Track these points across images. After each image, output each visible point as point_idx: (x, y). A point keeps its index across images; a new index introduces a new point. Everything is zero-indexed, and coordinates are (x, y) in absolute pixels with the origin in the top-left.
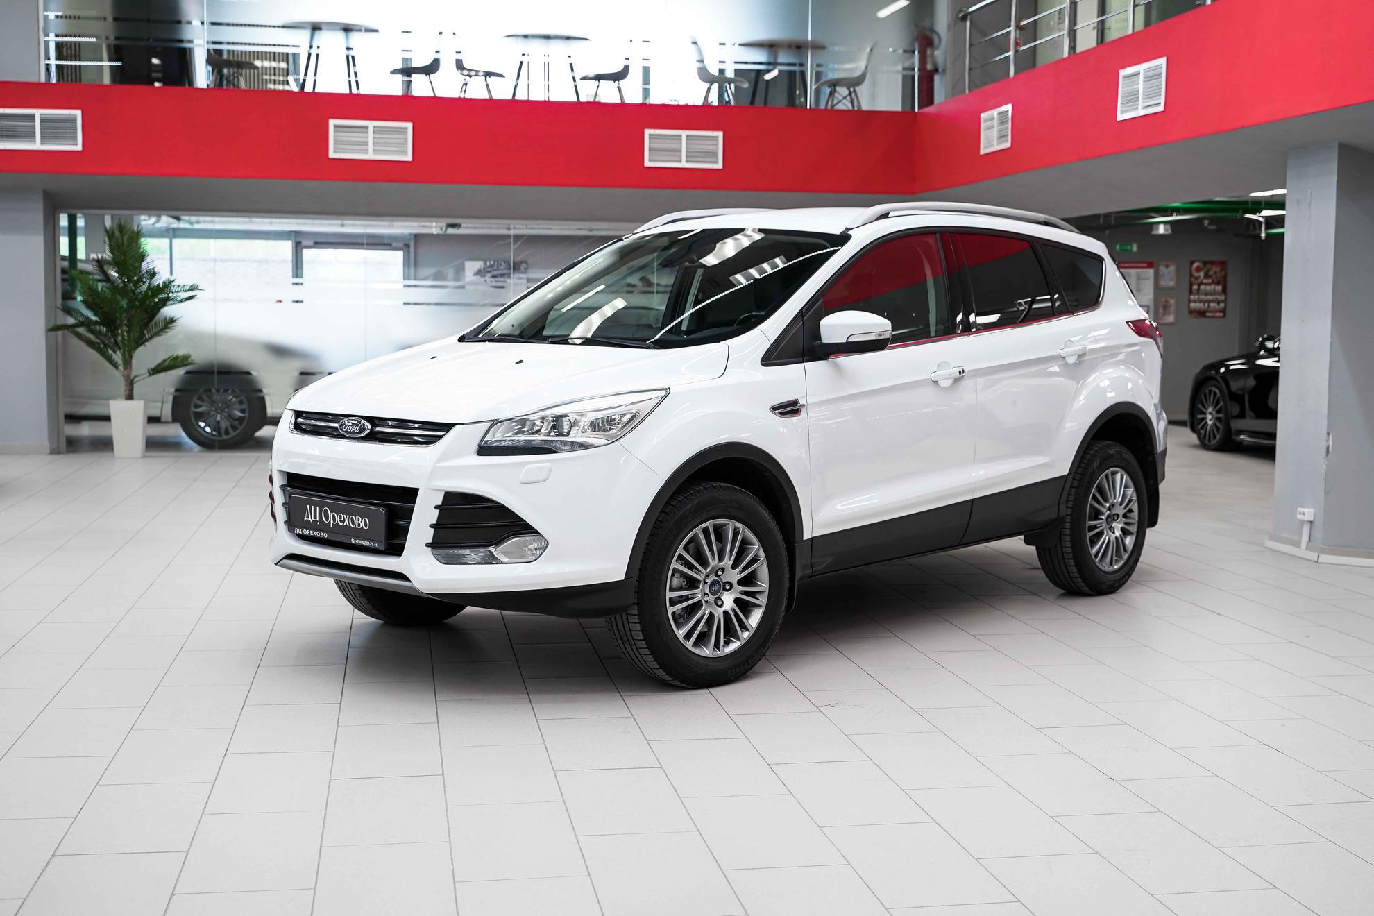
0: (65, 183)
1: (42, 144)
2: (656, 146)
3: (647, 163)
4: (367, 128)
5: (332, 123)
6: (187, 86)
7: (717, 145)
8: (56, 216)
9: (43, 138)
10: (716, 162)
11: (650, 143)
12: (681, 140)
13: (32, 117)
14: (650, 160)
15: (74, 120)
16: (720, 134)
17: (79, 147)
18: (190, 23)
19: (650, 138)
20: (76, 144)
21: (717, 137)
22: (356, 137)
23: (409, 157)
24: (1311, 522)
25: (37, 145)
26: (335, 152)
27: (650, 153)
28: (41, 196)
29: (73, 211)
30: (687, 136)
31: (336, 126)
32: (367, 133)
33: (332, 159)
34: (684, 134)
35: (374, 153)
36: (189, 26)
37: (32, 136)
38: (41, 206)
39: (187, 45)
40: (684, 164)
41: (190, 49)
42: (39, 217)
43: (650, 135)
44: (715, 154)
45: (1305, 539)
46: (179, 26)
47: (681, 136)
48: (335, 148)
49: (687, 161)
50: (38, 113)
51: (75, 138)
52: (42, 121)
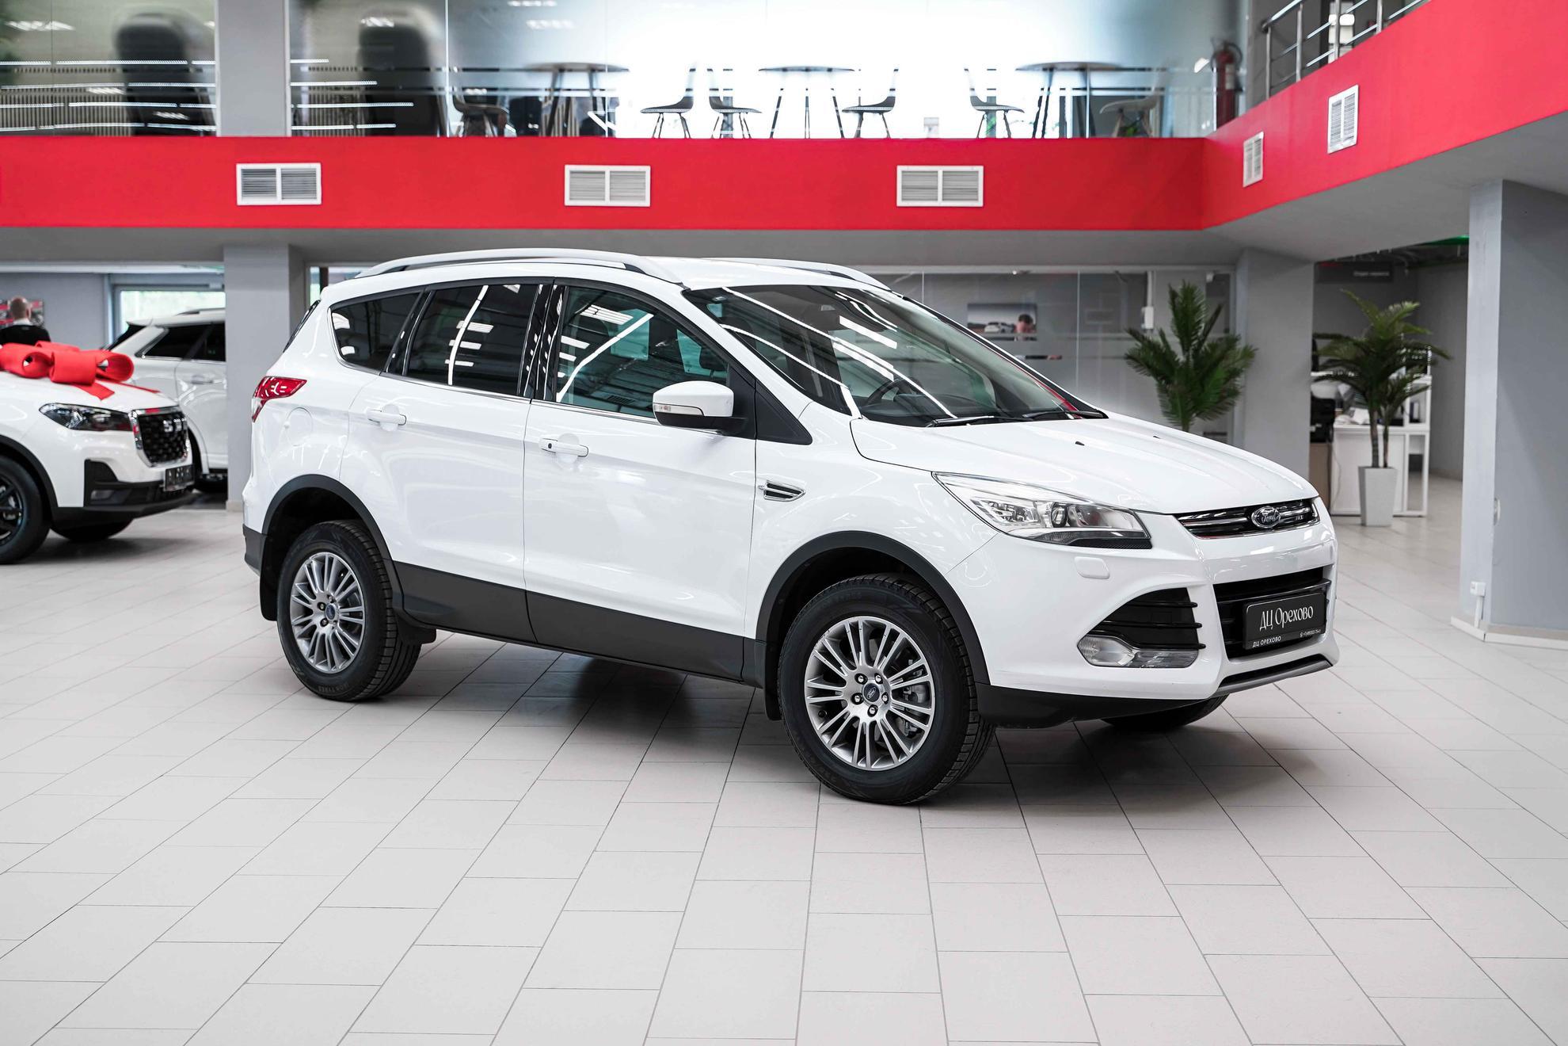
0: (306, 237)
1: (283, 199)
2: (909, 183)
3: (900, 203)
4: (603, 173)
5: (568, 168)
6: (438, 135)
7: (977, 180)
8: (307, 270)
9: (283, 193)
10: (977, 200)
11: (903, 180)
12: (937, 176)
13: (273, 172)
14: (903, 199)
15: (314, 174)
16: (980, 169)
17: (318, 201)
18: (439, 69)
19: (903, 176)
20: (315, 198)
21: (977, 172)
22: (593, 182)
23: (647, 203)
24: (1484, 597)
25: (277, 200)
26: (571, 199)
27: (902, 191)
28: (286, 251)
29: (324, 265)
30: (944, 172)
31: (572, 172)
32: (604, 178)
33: (569, 206)
34: (940, 170)
35: (611, 199)
36: (439, 73)
37: (271, 191)
38: (286, 260)
39: (438, 93)
40: (940, 203)
41: (440, 96)
42: (285, 272)
43: (903, 172)
44: (976, 191)
45: (1477, 615)
46: (428, 73)
47: (937, 172)
48: (571, 195)
49: (943, 200)
50: (279, 167)
51: (315, 192)
52: (283, 175)
